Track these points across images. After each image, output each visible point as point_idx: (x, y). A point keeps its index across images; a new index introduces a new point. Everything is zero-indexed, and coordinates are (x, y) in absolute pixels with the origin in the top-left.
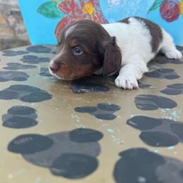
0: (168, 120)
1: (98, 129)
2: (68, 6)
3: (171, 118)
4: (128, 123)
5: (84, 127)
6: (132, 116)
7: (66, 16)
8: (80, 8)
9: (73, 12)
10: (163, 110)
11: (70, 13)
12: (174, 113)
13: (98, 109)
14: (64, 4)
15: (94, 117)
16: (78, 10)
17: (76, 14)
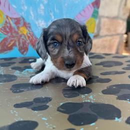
0: (88, 103)
1: (34, 120)
2: (8, 29)
3: (89, 101)
4: (58, 110)
5: (22, 120)
6: (61, 104)
7: (6, 36)
8: (17, 30)
10: (83, 96)
11: (9, 34)
12: (91, 97)
13: (34, 103)
14: (4, 28)
15: (31, 110)
17: (14, 34)
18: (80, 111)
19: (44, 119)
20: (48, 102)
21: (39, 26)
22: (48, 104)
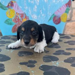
0: (55, 66)
1: (28, 72)
2: (17, 20)
3: (56, 65)
4: (39, 68)
5: (23, 71)
6: (41, 65)
7: (16, 24)
8: (21, 20)
9: (19, 22)
10: (53, 62)
11: (18, 23)
12: (57, 63)
13: (29, 63)
14: (15, 19)
15: (27, 66)
16: (21, 21)
17: (20, 23)
18: (50, 70)
19: (32, 72)
20: (35, 63)
21: (33, 18)
22: (35, 65)
